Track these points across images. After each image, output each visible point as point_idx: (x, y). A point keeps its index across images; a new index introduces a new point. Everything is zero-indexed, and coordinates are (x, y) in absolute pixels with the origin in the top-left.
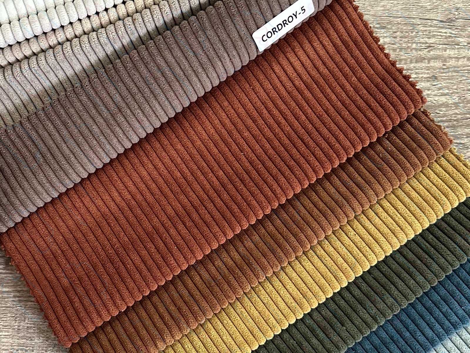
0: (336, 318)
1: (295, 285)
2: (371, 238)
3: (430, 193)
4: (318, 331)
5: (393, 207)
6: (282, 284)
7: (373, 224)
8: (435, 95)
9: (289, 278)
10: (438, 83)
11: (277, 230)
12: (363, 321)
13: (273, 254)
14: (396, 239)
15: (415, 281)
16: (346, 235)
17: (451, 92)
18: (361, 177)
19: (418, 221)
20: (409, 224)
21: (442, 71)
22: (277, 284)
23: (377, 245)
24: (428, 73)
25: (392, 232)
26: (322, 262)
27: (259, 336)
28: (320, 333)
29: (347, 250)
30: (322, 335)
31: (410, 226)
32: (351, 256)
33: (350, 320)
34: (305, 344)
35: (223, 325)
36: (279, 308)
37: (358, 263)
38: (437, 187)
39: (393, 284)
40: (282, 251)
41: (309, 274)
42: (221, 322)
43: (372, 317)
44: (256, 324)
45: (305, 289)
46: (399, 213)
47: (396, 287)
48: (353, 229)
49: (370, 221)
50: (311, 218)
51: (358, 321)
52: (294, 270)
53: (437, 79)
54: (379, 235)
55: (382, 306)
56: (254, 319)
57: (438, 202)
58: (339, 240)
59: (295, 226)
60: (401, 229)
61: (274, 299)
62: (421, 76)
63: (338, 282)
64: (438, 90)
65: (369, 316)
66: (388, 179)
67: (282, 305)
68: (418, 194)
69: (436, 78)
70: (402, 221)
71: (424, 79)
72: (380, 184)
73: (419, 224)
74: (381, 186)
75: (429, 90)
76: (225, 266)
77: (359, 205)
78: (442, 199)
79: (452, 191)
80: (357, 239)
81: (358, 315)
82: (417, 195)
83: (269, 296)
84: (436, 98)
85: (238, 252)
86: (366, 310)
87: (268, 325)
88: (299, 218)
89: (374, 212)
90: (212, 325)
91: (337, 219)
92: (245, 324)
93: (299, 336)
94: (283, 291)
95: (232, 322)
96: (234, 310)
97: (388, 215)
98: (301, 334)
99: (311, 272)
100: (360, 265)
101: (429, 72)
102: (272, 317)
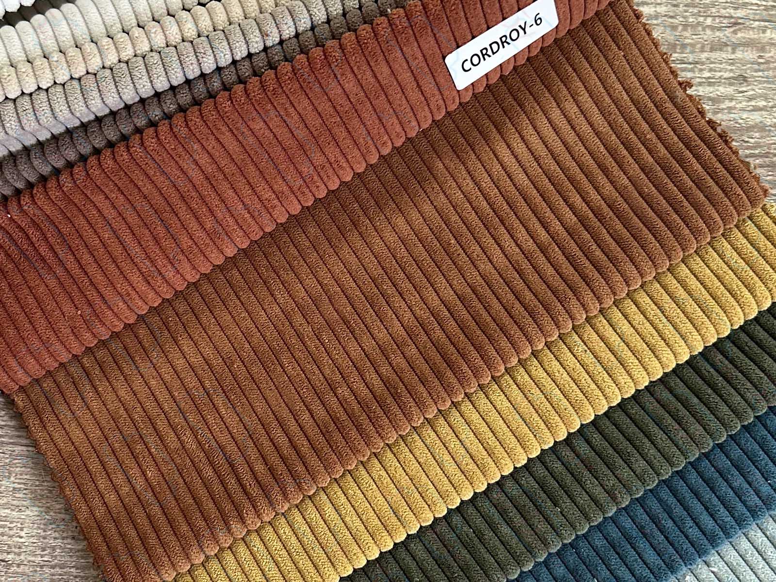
0: (545, 492)
1: (475, 434)
2: (613, 358)
3: (722, 284)
4: (513, 513)
5: (656, 305)
6: (453, 431)
7: (618, 334)
8: (743, 110)
9: (465, 421)
10: (749, 88)
11: (448, 337)
12: (592, 499)
13: (438, 379)
14: (657, 362)
15: (687, 434)
16: (570, 351)
17: (770, 104)
18: (602, 250)
19: (698, 331)
20: (681, 336)
21: (756, 67)
22: (444, 432)
23: (623, 370)
24: (731, 70)
25: (650, 349)
26: (525, 396)
27: (407, 519)
28: (516, 517)
29: (570, 376)
30: (518, 520)
31: (683, 339)
32: (575, 387)
33: (569, 496)
34: (489, 534)
35: (347, 498)
36: (446, 472)
37: (588, 400)
38: (735, 274)
39: (648, 438)
40: (454, 374)
41: (501, 417)
42: (344, 493)
43: (607, 493)
44: (404, 498)
45: (492, 441)
46: (664, 315)
47: (652, 443)
48: (583, 341)
49: (613, 329)
50: (508, 318)
51: (583, 499)
52: (475, 408)
53: (746, 81)
54: (627, 354)
55: (625, 473)
56: (401, 490)
57: (735, 299)
58: (556, 359)
59: (479, 332)
60: (667, 344)
61: (438, 457)
62: (718, 74)
63: (551, 432)
64: (748, 101)
65: (603, 491)
66: (648, 255)
67: (451, 468)
68: (702, 284)
69: (745, 79)
70: (669, 331)
71: (723, 81)
72: (634, 264)
73: (699, 337)
74: (636, 266)
75: (731, 100)
76: (355, 396)
77: (595, 298)
78: (742, 294)
79: (761, 281)
80: (589, 359)
81: (583, 488)
82: (699, 285)
83: (429, 450)
84: (745, 116)
85: (378, 374)
86: (597, 480)
87: (425, 501)
88: (489, 319)
89: (622, 313)
90: (328, 497)
91: (554, 321)
92: (384, 497)
93: (479, 521)
94: (454, 444)
95: (363, 493)
96: (368, 473)
97: (647, 318)
98: (483, 517)
99: (505, 413)
100: (590, 403)
101: (734, 68)
102: (432, 486)
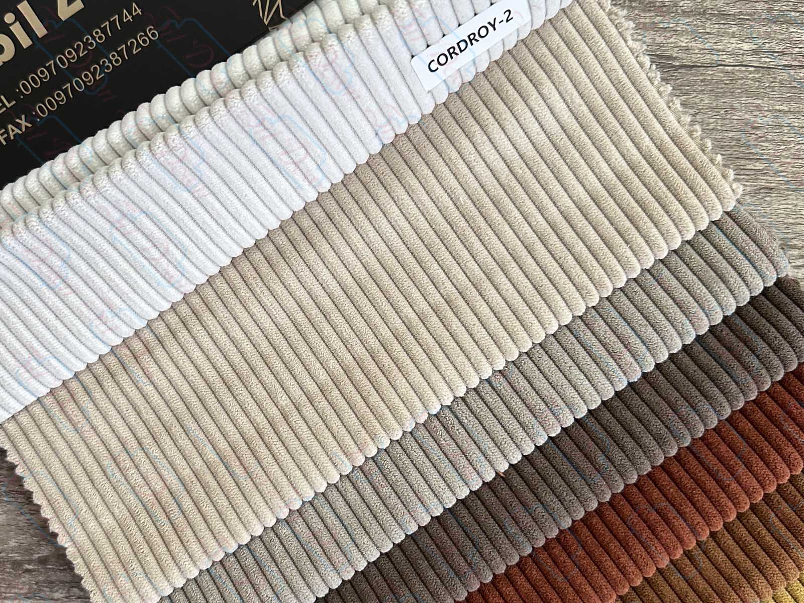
77: (769, 586)
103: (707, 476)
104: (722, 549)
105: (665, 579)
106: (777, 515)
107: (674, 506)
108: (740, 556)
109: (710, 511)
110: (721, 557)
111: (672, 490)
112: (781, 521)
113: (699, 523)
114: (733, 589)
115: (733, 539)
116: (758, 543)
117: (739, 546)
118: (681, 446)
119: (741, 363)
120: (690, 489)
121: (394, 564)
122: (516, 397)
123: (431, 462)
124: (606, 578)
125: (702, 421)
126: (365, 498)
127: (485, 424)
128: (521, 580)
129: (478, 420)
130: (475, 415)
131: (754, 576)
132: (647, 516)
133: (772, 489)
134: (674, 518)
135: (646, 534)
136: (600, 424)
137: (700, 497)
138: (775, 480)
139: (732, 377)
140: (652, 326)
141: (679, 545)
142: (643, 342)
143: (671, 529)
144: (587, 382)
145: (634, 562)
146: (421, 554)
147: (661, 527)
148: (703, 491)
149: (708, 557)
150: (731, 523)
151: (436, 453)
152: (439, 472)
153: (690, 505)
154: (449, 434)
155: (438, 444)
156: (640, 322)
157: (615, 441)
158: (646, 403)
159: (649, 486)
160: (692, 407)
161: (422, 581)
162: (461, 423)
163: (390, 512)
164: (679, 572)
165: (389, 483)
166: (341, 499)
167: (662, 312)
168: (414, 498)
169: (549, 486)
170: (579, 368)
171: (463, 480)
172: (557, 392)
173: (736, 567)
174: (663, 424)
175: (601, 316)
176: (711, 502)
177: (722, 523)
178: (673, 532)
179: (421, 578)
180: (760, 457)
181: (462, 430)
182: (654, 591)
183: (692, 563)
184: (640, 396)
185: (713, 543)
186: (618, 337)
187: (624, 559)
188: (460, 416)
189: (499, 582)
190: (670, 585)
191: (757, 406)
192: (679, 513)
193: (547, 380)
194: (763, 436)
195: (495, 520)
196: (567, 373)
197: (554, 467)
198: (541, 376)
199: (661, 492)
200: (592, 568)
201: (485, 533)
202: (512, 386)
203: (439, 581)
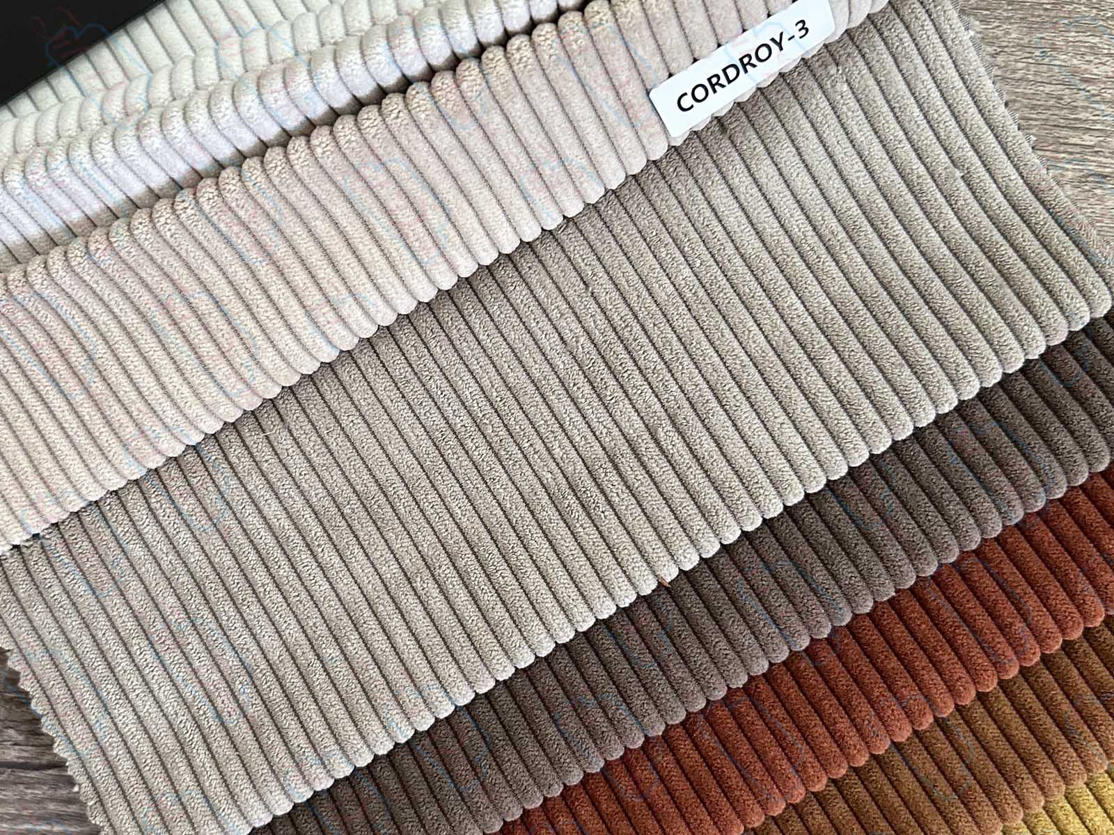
11: (834, 827)
18: (1072, 703)
77: (1060, 779)
103: (980, 610)
104: (994, 720)
105: (904, 759)
106: (1081, 674)
107: (925, 650)
108: (1020, 731)
109: (980, 661)
110: (992, 731)
111: (924, 626)
112: (1087, 682)
113: (960, 678)
114: (1006, 780)
115: (1013, 704)
116: (1049, 713)
117: (1021, 716)
118: (943, 562)
119: (1045, 441)
120: (951, 626)
121: (497, 714)
122: (695, 466)
123: (560, 559)
124: (814, 752)
125: (978, 526)
126: (456, 607)
127: (645, 505)
128: (685, 746)
129: (636, 498)
130: (631, 491)
131: (1038, 762)
132: (882, 663)
133: (1076, 634)
134: (923, 669)
135: (879, 689)
136: (824, 521)
137: (965, 639)
138: (1081, 621)
139: (1030, 463)
140: (910, 366)
141: (928, 710)
142: (894, 390)
143: (918, 685)
144: (806, 448)
145: (858, 730)
146: (539, 702)
147: (903, 680)
148: (972, 631)
149: (972, 731)
150: (1011, 680)
151: (567, 545)
152: (569, 574)
153: (949, 650)
154: (590, 518)
155: (572, 533)
156: (893, 360)
157: (843, 549)
158: (896, 494)
159: (890, 619)
160: (965, 504)
161: (539, 742)
162: (609, 502)
163: (492, 630)
164: (927, 749)
165: (494, 588)
166: (420, 607)
167: (927, 346)
168: (529, 611)
169: (738, 611)
170: (795, 426)
171: (606, 588)
172: (758, 461)
173: (1013, 748)
174: (919, 526)
175: (834, 348)
176: (982, 648)
177: (996, 681)
178: (920, 689)
179: (536, 737)
180: (1062, 585)
181: (609, 513)
182: (886, 775)
183: (947, 738)
184: (887, 483)
185: (982, 710)
186: (858, 382)
187: (843, 725)
188: (608, 491)
189: (652, 748)
190: (910, 769)
191: (1065, 507)
192: (931, 661)
193: (745, 442)
194: (1070, 554)
195: (654, 657)
196: (776, 434)
197: (749, 582)
198: (737, 436)
199: (907, 628)
200: (792, 736)
201: (638, 676)
202: (691, 449)
203: (563, 743)
